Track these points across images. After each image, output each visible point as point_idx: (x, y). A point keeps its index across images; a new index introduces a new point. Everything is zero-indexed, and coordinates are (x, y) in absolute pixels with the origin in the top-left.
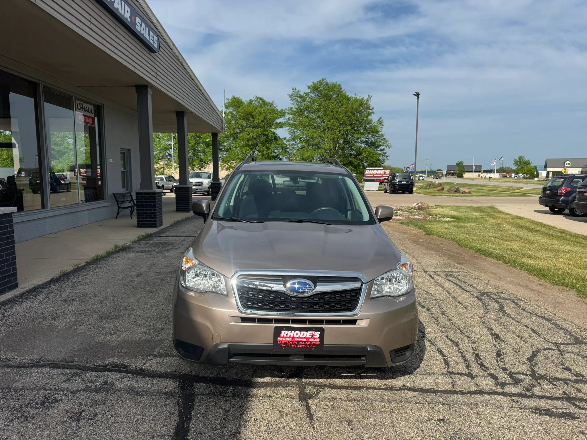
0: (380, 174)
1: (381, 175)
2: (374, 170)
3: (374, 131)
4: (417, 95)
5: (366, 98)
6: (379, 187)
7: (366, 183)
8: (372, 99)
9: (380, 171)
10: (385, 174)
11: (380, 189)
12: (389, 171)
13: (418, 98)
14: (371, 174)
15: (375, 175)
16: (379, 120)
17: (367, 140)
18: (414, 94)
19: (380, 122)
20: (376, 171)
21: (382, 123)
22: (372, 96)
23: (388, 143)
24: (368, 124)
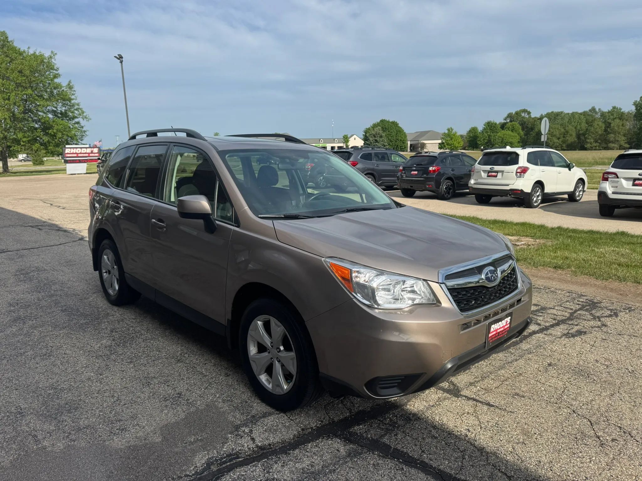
0: (86, 153)
1: (87, 155)
2: (76, 148)
3: (65, 99)
4: (120, 58)
5: (47, 54)
6: (87, 169)
7: (67, 165)
8: (56, 57)
9: (85, 149)
10: (92, 152)
11: (88, 172)
12: (97, 149)
13: (121, 62)
14: (73, 153)
15: (79, 155)
16: (69, 84)
17: (55, 109)
18: (115, 57)
19: (70, 87)
20: (80, 149)
21: (73, 88)
22: (56, 54)
23: (85, 114)
24: (55, 88)
